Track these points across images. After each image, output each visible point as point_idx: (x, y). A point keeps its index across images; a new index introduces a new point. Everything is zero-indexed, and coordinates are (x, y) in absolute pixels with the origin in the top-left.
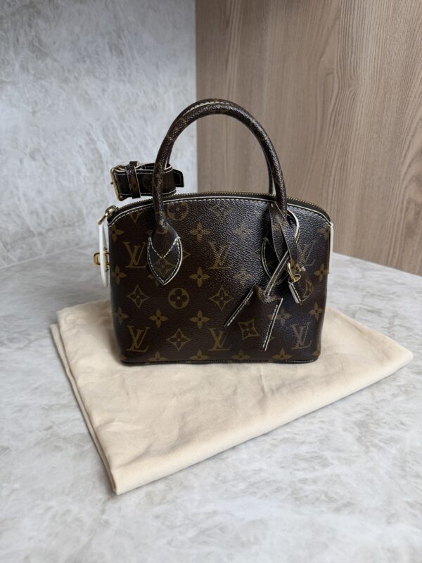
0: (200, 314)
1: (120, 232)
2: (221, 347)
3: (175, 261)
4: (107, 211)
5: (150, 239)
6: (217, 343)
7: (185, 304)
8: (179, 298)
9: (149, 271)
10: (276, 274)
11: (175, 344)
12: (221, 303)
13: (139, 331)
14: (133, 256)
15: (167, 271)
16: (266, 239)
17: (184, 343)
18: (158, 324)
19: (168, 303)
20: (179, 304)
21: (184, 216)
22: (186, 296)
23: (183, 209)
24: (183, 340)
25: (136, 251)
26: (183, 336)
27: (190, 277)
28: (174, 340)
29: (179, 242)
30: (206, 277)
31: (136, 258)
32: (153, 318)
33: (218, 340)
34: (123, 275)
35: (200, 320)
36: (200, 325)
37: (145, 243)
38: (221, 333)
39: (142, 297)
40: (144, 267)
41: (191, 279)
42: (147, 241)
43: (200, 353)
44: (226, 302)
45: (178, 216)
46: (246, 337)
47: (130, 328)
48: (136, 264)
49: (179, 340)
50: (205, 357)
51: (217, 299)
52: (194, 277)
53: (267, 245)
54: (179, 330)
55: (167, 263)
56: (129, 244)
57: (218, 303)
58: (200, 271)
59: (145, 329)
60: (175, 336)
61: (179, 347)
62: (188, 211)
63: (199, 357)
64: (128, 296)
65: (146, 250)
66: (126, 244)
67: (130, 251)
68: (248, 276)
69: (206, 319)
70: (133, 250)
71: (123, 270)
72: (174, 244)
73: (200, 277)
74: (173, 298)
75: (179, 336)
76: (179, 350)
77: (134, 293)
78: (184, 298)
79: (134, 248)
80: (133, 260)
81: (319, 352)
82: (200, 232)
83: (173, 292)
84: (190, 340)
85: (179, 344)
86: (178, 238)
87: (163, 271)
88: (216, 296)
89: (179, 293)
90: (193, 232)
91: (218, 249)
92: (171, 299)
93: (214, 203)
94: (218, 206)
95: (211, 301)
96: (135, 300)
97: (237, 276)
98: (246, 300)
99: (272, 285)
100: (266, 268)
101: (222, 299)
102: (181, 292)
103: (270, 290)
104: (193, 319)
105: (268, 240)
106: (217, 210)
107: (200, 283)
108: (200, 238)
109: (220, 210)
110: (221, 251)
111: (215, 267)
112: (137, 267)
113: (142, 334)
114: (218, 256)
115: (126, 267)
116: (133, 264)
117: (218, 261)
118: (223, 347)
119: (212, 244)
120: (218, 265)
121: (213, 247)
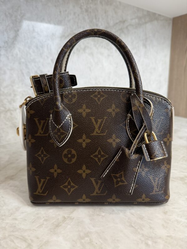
0: (84, 167)
1: (33, 112)
2: (100, 192)
3: (68, 130)
4: (26, 100)
5: (51, 115)
6: (97, 190)
7: (74, 160)
8: (69, 156)
9: (50, 137)
10: (138, 139)
11: (66, 190)
12: (99, 159)
13: (42, 180)
14: (40, 128)
15: (62, 136)
16: (129, 115)
17: (73, 189)
18: (55, 175)
19: (62, 159)
20: (70, 160)
21: (74, 100)
23: (74, 96)
24: (73, 187)
25: (42, 124)
26: (72, 184)
28: (66, 187)
29: (70, 117)
30: (88, 141)
31: (42, 129)
32: (52, 171)
33: (97, 188)
34: (33, 141)
35: (84, 171)
36: (84, 175)
37: (48, 119)
38: (100, 182)
39: (45, 156)
40: (47, 135)
41: (78, 142)
42: (49, 117)
43: (84, 196)
44: (102, 159)
45: (70, 100)
46: (117, 186)
47: (37, 177)
48: (42, 133)
49: (69, 187)
50: (88, 200)
51: (96, 156)
52: (80, 141)
53: (130, 119)
54: (69, 179)
55: (62, 131)
56: (38, 120)
57: (96, 159)
58: (84, 137)
59: (46, 179)
60: (66, 184)
61: (69, 192)
62: (76, 97)
63: (84, 200)
64: (36, 155)
65: (48, 123)
66: (36, 120)
67: (38, 124)
68: (118, 140)
69: (88, 171)
70: (40, 123)
71: (33, 137)
72: (67, 118)
73: (84, 141)
74: (66, 156)
75: (69, 184)
76: (69, 194)
77: (40, 153)
78: (73, 156)
79: (41, 122)
80: (40, 130)
81: (169, 196)
82: (84, 111)
83: (65, 152)
84: (77, 187)
85: (69, 190)
86: (70, 114)
87: (59, 136)
88: (95, 154)
89: (69, 152)
90: (80, 111)
91: (97, 122)
92: (64, 157)
93: (94, 92)
94: (96, 93)
95: (92, 157)
96: (41, 158)
97: (110, 141)
98: (117, 158)
99: (135, 147)
100: (130, 135)
101: (99, 156)
102: (71, 152)
103: (134, 150)
104: (80, 171)
105: (131, 116)
106: (96, 96)
107: (84, 145)
108: (84, 114)
109: (98, 97)
110: (99, 123)
111: (95, 134)
112: (42, 135)
113: (44, 182)
114: (97, 127)
115: (35, 135)
116: (40, 133)
117: (97, 130)
118: (101, 193)
119: (93, 118)
120: (97, 133)
121: (93, 120)
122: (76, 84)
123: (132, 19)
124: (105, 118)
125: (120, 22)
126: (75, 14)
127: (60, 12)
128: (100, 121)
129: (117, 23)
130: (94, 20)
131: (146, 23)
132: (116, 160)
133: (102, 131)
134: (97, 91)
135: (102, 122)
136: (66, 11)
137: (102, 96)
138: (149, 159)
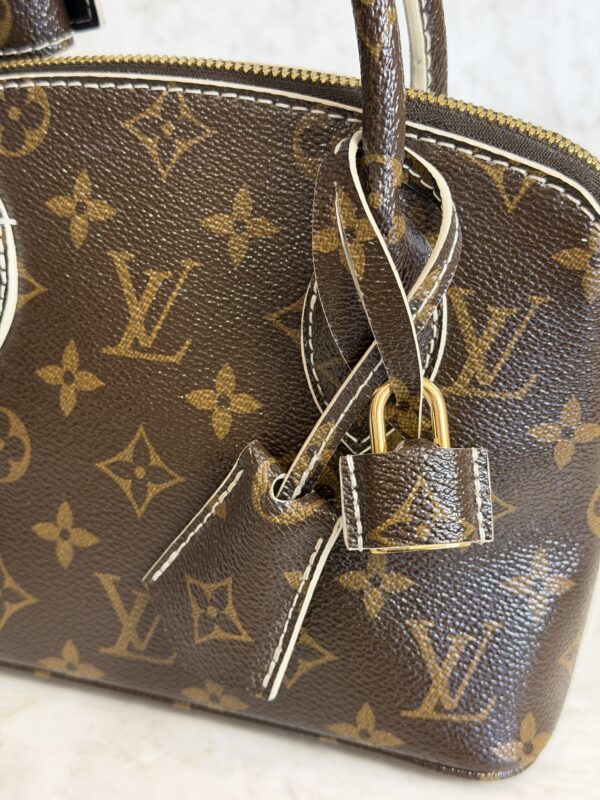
0: (65, 514)
2: (143, 646)
6: (128, 634)
7: (18, 469)
12: (140, 489)
17: (15, 607)
21: (33, 139)
22: (19, 441)
23: (32, 114)
24: (13, 596)
26: (10, 583)
27: (40, 373)
29: (3, 238)
30: (90, 382)
33: (129, 621)
35: (64, 535)
36: (64, 554)
38: (141, 599)
41: (40, 382)
43: (70, 651)
44: (153, 490)
51: (122, 469)
52: (50, 374)
57: (125, 485)
58: (71, 356)
62: (46, 123)
63: (72, 667)
68: (245, 404)
69: (85, 539)
73: (69, 378)
78: (15, 448)
82: (81, 209)
84: (31, 600)
86: (8, 222)
88: (120, 457)
90: (60, 205)
91: (140, 283)
93: (139, 101)
94: (154, 112)
95: (103, 476)
97: (201, 399)
98: (219, 498)
99: (316, 458)
101: (140, 473)
102: (7, 424)
103: (306, 475)
104: (43, 530)
106: (152, 128)
107: (68, 403)
108: (79, 230)
109: (160, 132)
110: (151, 290)
111: (123, 349)
114: (137, 310)
117: (135, 328)
118: (150, 651)
119: (120, 259)
120: (136, 345)
121: (123, 270)
122: (94, 22)
124: (189, 264)
128: (155, 278)
132: (213, 511)
133: (164, 344)
134: (160, 92)
135: (169, 286)
137: (186, 130)
138: (360, 540)
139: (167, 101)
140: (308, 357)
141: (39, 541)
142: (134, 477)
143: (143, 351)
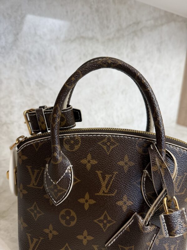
0: (85, 233)
1: (25, 158)
3: (67, 187)
4: (18, 139)
5: (47, 165)
7: (73, 223)
8: (68, 218)
9: (44, 191)
10: (155, 205)
12: (105, 225)
13: (35, 240)
14: (33, 178)
15: (60, 194)
16: (146, 171)
18: (50, 236)
19: (59, 220)
20: (68, 222)
21: (77, 147)
22: (74, 217)
23: (76, 142)
25: (36, 173)
27: (79, 200)
29: (71, 170)
30: (92, 202)
31: (36, 180)
32: (47, 231)
34: (25, 192)
35: (85, 238)
36: (85, 242)
37: (43, 168)
39: (39, 212)
40: (41, 188)
41: (79, 203)
42: (45, 167)
44: (108, 225)
45: (72, 147)
48: (36, 184)
51: (101, 221)
52: (82, 201)
53: (147, 177)
54: (67, 244)
55: (59, 187)
56: (31, 168)
57: (101, 225)
58: (87, 196)
59: (40, 239)
62: (80, 144)
64: (28, 209)
65: (43, 174)
66: (29, 167)
67: (31, 174)
68: (130, 203)
69: (90, 238)
70: (33, 173)
71: (25, 188)
72: (66, 171)
73: (87, 201)
74: (63, 217)
77: (33, 208)
78: (72, 219)
79: (35, 171)
80: (33, 181)
82: (89, 162)
83: (63, 212)
86: (71, 166)
87: (56, 194)
88: (100, 218)
89: (68, 213)
90: (84, 161)
92: (61, 218)
93: (102, 138)
94: (105, 140)
95: (96, 223)
96: (34, 213)
97: (120, 203)
98: (126, 226)
99: (151, 215)
100: (145, 197)
101: (105, 222)
102: (70, 213)
103: (149, 219)
104: (80, 237)
105: (148, 173)
106: (105, 144)
107: (86, 207)
108: (89, 167)
109: (107, 145)
110: (107, 179)
111: (101, 193)
112: (36, 187)
113: (37, 242)
114: (104, 184)
115: (28, 186)
116: (33, 184)
117: (103, 188)
119: (99, 173)
120: (104, 192)
121: (100, 175)
122: (81, 120)
123: (147, 21)
124: (116, 173)
125: (134, 23)
126: (83, 14)
127: (67, 12)
128: (108, 177)
129: (130, 25)
130: (105, 22)
131: (162, 25)
132: (125, 229)
133: (111, 191)
134: (106, 136)
135: (111, 178)
136: (73, 11)
137: (113, 144)
138: (168, 234)
139: (108, 138)
140: (144, 191)
141: (78, 240)
142: (104, 223)
143: (105, 193)
